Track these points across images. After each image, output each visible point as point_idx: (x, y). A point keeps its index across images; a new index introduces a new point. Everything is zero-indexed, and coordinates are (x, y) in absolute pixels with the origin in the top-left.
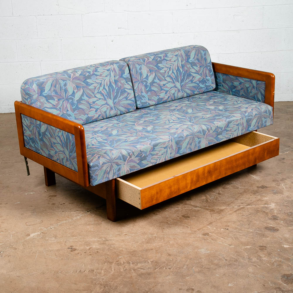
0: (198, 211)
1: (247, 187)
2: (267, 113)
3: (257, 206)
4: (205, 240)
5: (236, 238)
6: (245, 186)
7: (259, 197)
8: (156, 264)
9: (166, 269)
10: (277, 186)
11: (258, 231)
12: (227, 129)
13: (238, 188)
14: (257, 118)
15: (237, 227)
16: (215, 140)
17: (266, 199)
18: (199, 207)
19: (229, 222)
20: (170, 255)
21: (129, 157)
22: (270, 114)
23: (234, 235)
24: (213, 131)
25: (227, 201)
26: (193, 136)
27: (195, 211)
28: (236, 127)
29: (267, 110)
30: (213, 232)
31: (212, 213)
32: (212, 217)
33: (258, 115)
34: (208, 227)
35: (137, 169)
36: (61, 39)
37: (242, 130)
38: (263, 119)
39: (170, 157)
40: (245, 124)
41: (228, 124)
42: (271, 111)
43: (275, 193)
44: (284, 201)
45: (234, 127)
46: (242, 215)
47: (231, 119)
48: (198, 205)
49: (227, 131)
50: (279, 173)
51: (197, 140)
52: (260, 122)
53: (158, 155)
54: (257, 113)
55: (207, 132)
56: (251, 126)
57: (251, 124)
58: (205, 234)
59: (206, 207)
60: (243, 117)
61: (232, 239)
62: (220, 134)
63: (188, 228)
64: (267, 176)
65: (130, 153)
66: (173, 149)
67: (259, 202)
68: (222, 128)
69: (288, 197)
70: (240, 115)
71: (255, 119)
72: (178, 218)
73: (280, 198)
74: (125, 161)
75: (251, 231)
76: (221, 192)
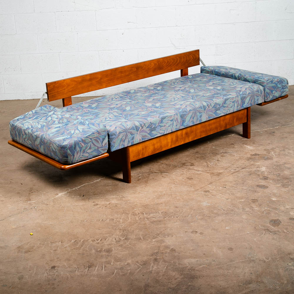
0: (200, 174)
1: (242, 155)
2: (259, 92)
3: (251, 169)
4: (206, 195)
5: (233, 194)
6: (240, 154)
7: (252, 163)
8: (165, 214)
9: (174, 217)
10: (267, 154)
11: (251, 188)
12: (224, 105)
13: (234, 156)
14: (250, 96)
15: (233, 185)
16: (214, 115)
17: (258, 163)
18: (201, 171)
19: (227, 182)
20: (177, 207)
21: (141, 127)
22: (261, 93)
23: (231, 191)
24: (212, 107)
25: (225, 166)
26: (195, 111)
27: (198, 174)
28: (232, 104)
29: (259, 90)
30: (213, 190)
31: (212, 175)
32: (212, 178)
33: (251, 93)
34: (209, 186)
35: (148, 138)
36: (77, 32)
37: (237, 107)
38: (255, 97)
39: (176, 129)
40: (240, 102)
41: (225, 101)
42: (262, 90)
43: (265, 159)
44: (273, 165)
45: (230, 104)
46: (237, 176)
47: (228, 97)
48: (200, 170)
49: (224, 107)
50: (270, 144)
51: (198, 114)
52: (253, 100)
53: (165, 126)
54: (250, 92)
55: (207, 108)
56: (245, 103)
57: (245, 101)
58: (206, 192)
59: (207, 171)
60: (238, 95)
61: (229, 194)
62: (219, 109)
63: (192, 187)
64: (259, 146)
65: (142, 124)
66: (178, 122)
67: (252, 166)
68: (220, 104)
69: (276, 162)
70: (235, 93)
71: (248, 97)
72: (183, 180)
73: (270, 163)
74: (137, 131)
75: (245, 188)
76: (219, 159)
